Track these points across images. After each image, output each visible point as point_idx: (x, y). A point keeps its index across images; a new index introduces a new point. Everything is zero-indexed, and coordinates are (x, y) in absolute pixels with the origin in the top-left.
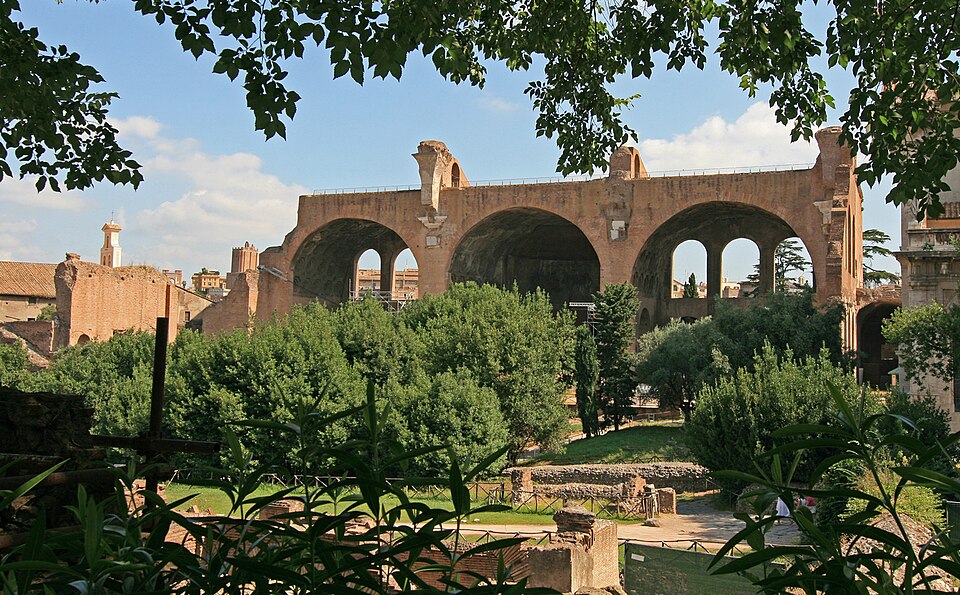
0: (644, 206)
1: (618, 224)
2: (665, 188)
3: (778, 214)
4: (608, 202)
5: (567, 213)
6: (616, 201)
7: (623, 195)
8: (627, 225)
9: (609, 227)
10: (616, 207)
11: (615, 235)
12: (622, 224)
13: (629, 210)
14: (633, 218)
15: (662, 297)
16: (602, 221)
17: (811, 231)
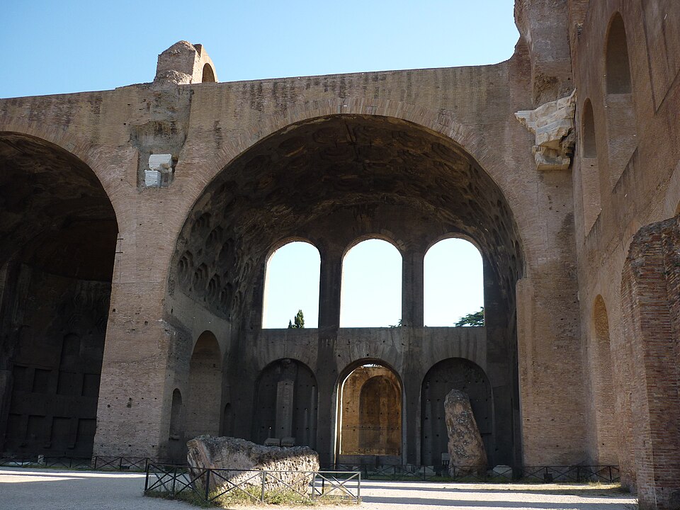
0: (208, 125)
1: (159, 160)
2: (248, 96)
3: (451, 134)
4: (144, 121)
5: (70, 139)
6: (159, 118)
7: (173, 110)
8: (175, 161)
9: (141, 165)
10: (159, 129)
11: (152, 178)
12: (166, 159)
13: (181, 135)
14: (187, 147)
15: (248, 326)
16: (131, 153)
17: (512, 164)
